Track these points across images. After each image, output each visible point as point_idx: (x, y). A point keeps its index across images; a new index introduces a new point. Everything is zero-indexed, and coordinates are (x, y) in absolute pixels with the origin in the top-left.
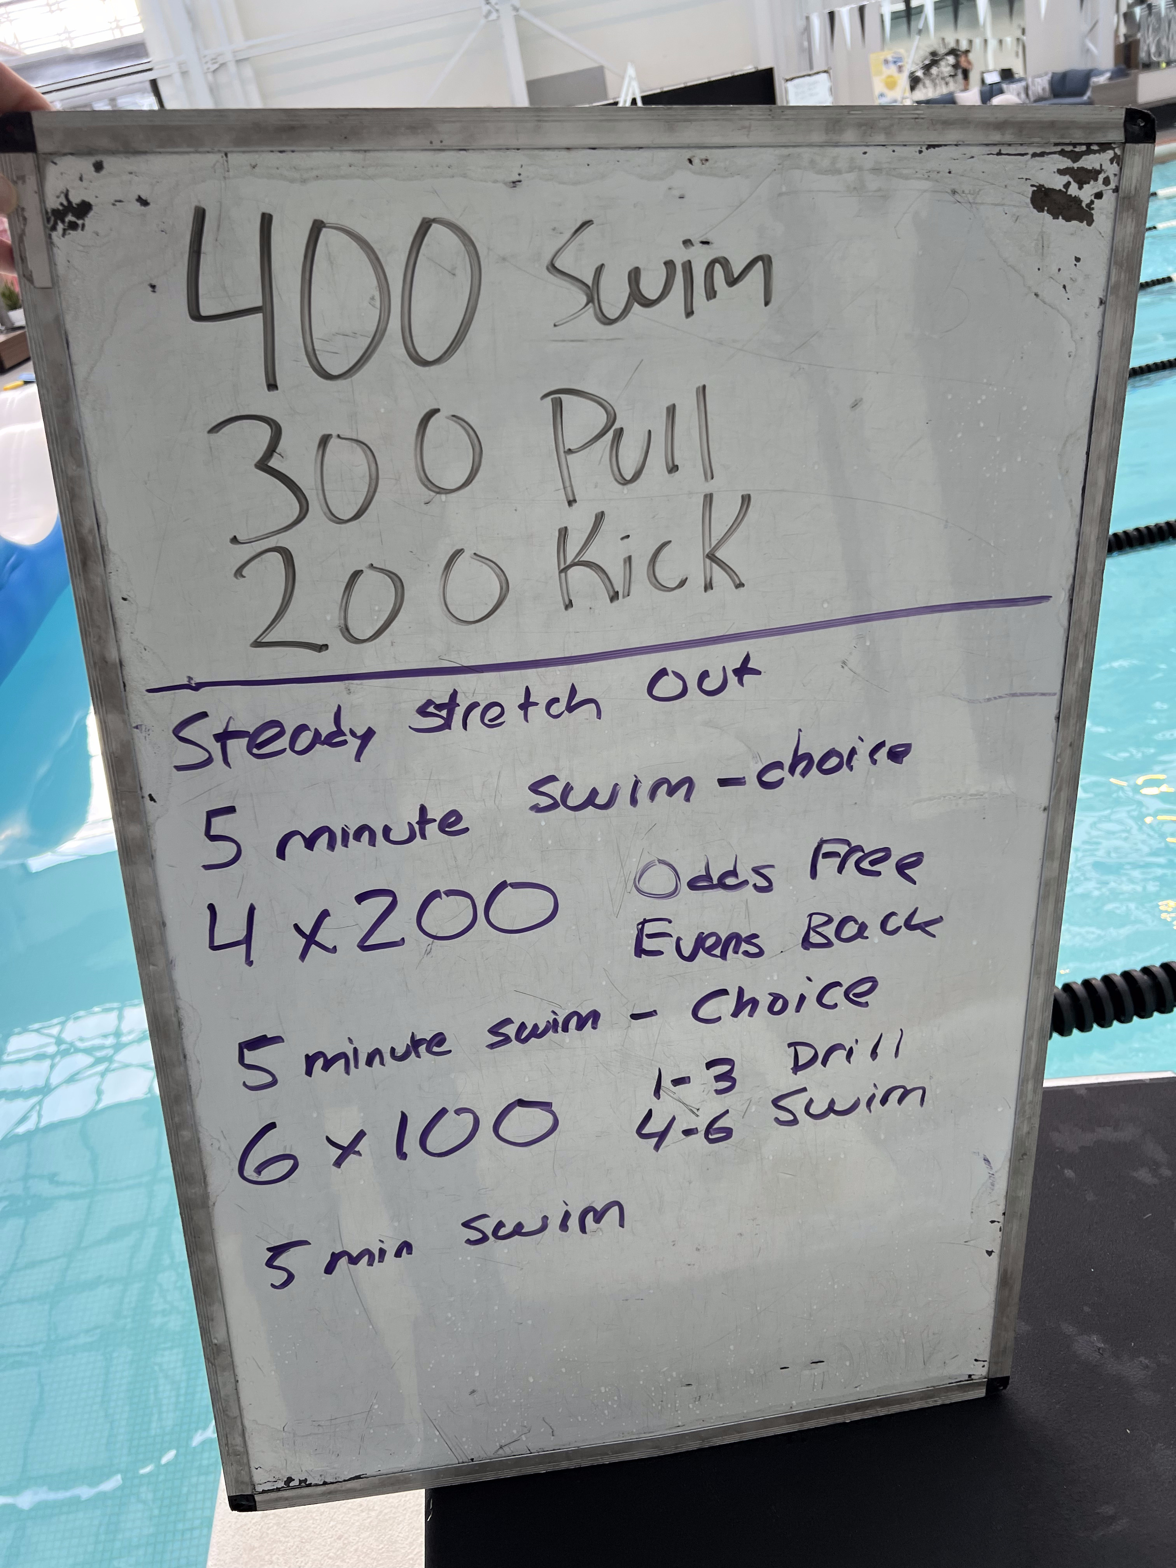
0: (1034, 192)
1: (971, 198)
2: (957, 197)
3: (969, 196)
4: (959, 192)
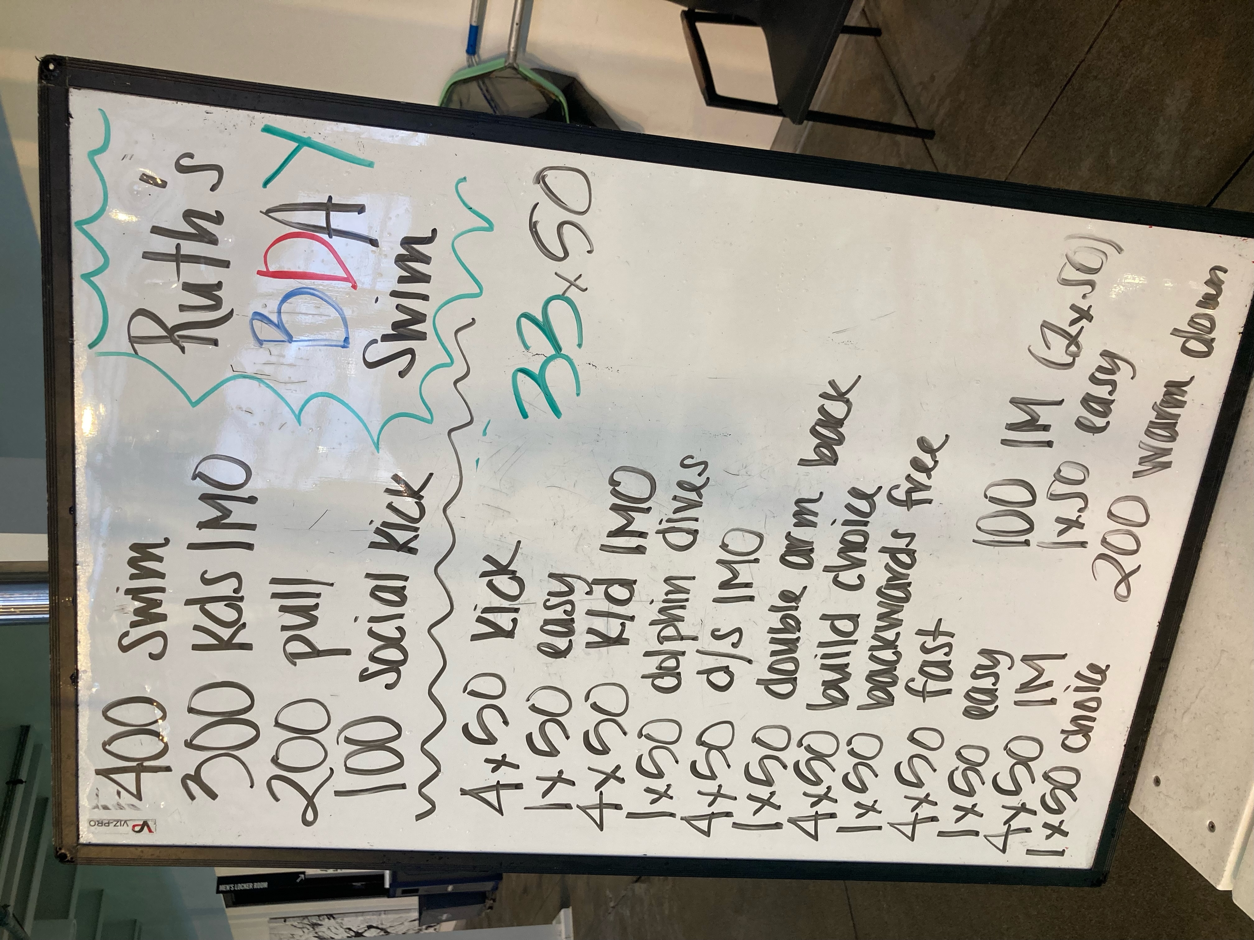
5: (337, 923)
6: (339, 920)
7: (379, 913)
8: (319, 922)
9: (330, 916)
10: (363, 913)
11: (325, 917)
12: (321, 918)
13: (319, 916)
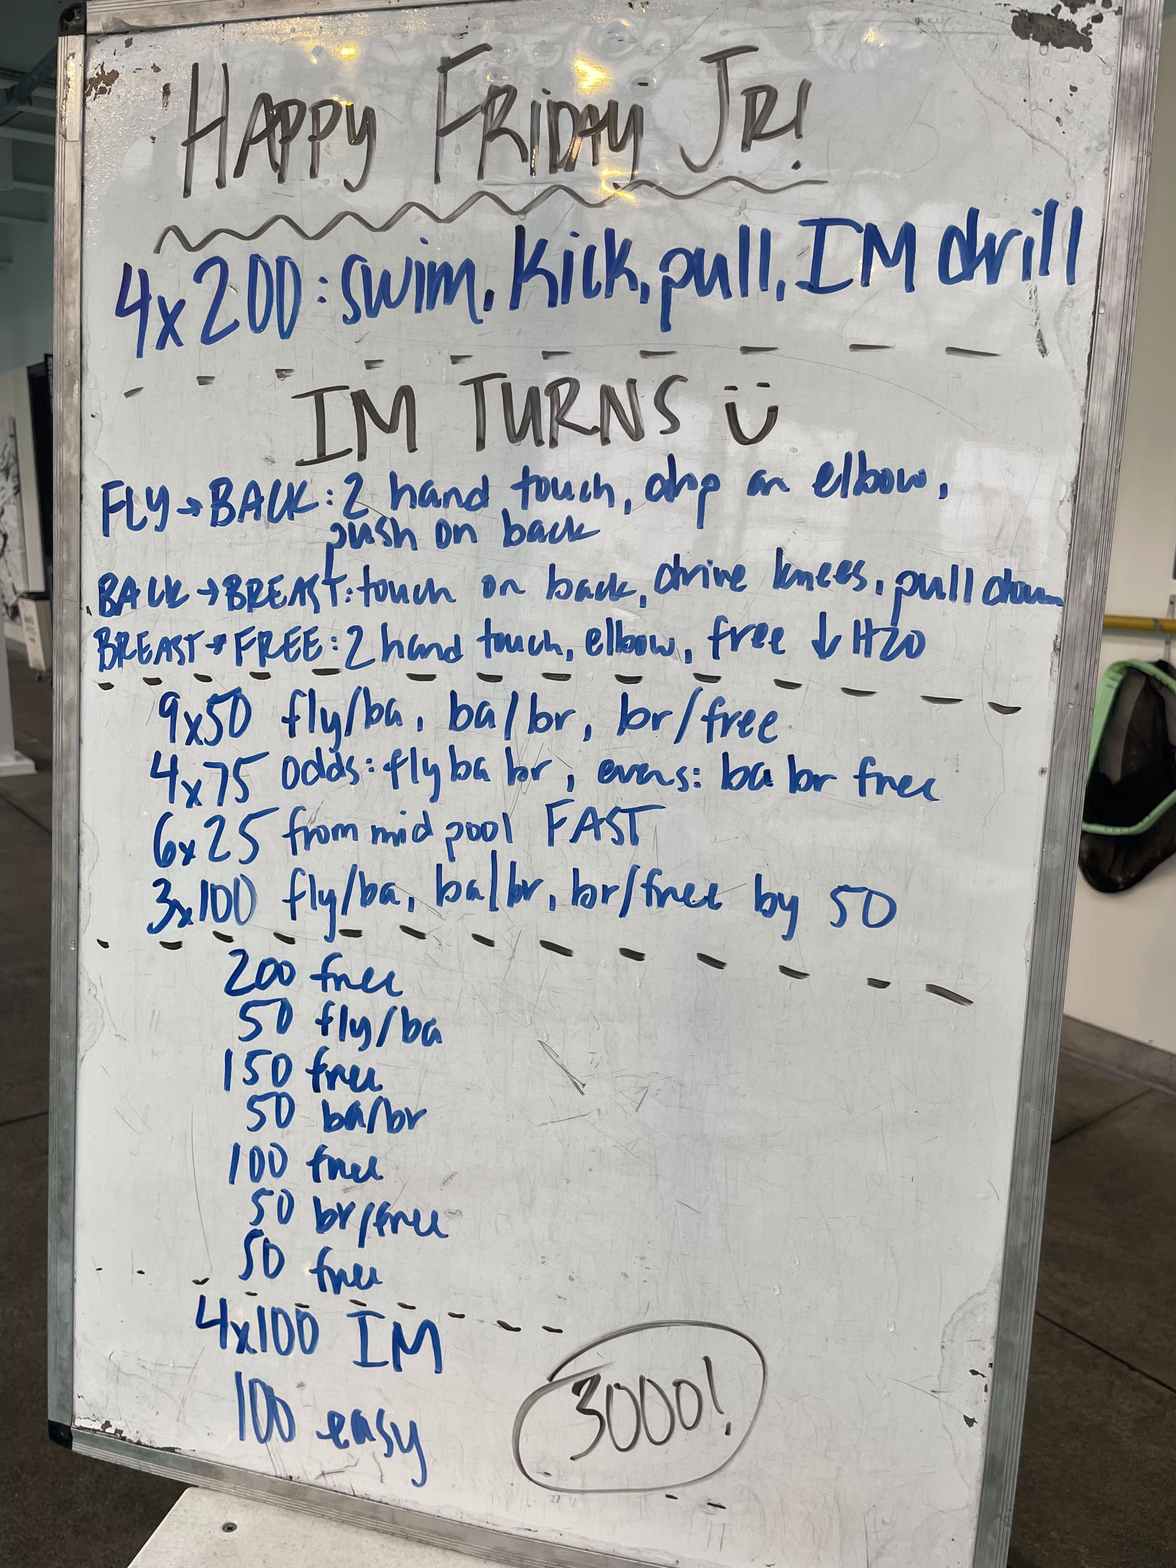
0: (1015, 18)
1: (939, 28)
2: (921, 26)
3: (936, 25)
4: (925, 21)
5: (10, 498)
6: (12, 500)
7: (23, 546)
8: (10, 477)
9: (18, 490)
10: (22, 528)
11: (17, 483)
12: (16, 479)
13: (18, 476)
